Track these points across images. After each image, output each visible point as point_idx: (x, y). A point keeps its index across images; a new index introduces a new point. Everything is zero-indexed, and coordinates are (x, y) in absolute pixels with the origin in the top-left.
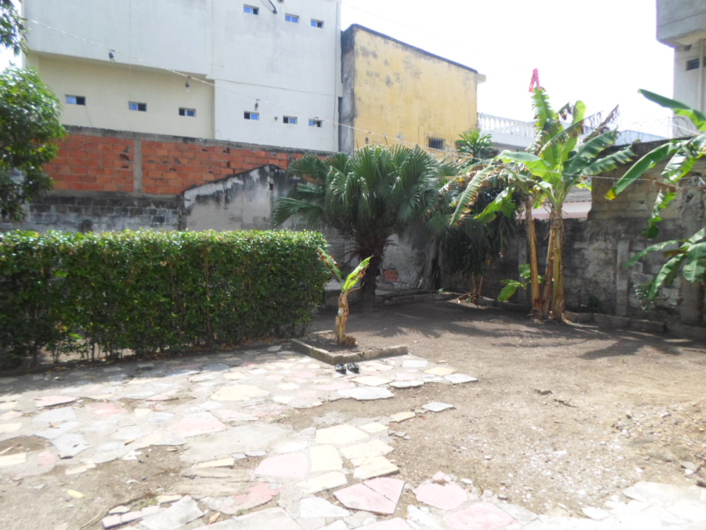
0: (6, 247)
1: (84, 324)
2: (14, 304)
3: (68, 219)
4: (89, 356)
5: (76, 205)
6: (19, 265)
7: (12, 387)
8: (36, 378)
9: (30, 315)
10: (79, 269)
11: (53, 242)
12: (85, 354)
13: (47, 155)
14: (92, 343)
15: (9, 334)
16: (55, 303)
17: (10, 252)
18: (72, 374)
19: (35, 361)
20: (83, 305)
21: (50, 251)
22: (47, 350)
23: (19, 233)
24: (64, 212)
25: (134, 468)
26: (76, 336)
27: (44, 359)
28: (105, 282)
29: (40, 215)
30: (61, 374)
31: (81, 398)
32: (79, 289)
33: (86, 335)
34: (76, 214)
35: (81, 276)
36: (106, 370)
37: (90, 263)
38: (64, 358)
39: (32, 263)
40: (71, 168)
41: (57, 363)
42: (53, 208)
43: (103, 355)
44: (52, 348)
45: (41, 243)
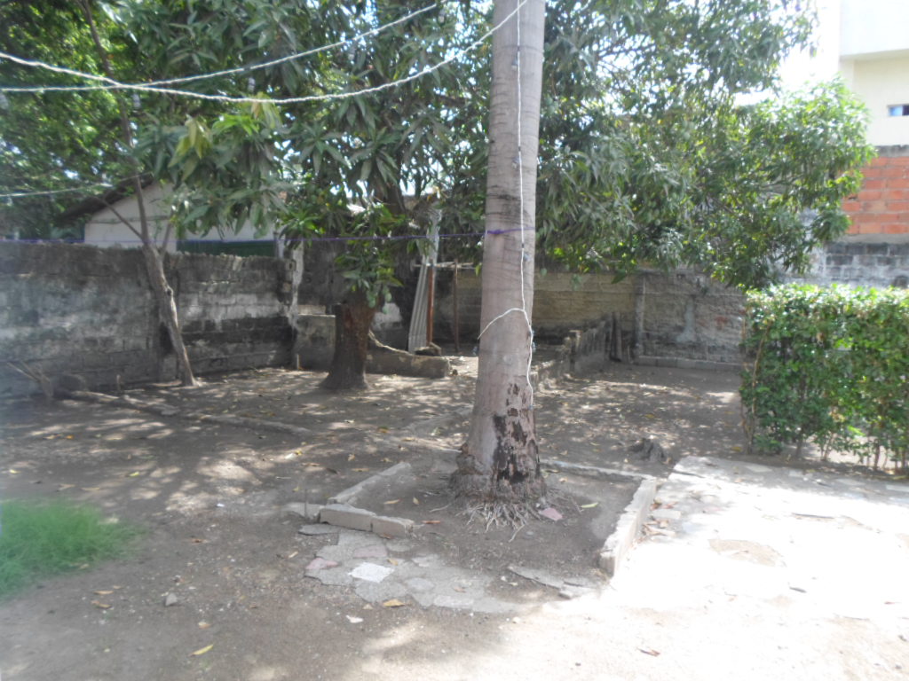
0: (776, 303)
1: (868, 416)
2: (779, 376)
3: (875, 274)
4: (869, 462)
5: (888, 255)
6: (790, 327)
7: (762, 479)
8: (794, 474)
9: (799, 394)
10: (868, 339)
11: (836, 299)
12: (865, 458)
13: (847, 186)
14: (877, 446)
15: (771, 413)
16: (830, 382)
17: (781, 311)
18: (841, 481)
19: (798, 454)
20: (869, 389)
21: (830, 312)
22: (815, 441)
23: (795, 288)
24: (869, 264)
25: (889, 643)
26: (857, 430)
27: (812, 453)
28: (904, 360)
29: (838, 269)
30: (826, 477)
31: (844, 517)
32: (865, 366)
33: (870, 433)
34: (887, 267)
35: (870, 349)
36: (890, 487)
37: (885, 332)
38: (836, 457)
39: (806, 326)
40: (886, 205)
41: (825, 460)
42: (856, 258)
43: (891, 465)
44: (821, 441)
45: (820, 301)
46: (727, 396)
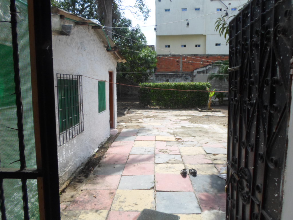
3: (163, 79)
5: (165, 75)
6: (144, 89)
24: (162, 77)
29: (157, 78)
34: (165, 78)
42: (160, 76)
46: (138, 103)
